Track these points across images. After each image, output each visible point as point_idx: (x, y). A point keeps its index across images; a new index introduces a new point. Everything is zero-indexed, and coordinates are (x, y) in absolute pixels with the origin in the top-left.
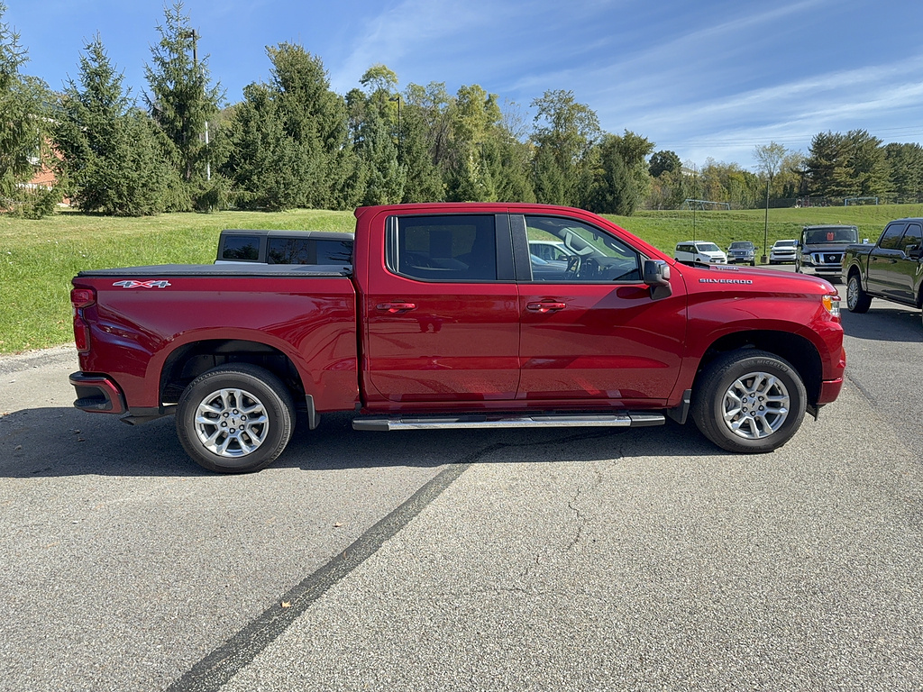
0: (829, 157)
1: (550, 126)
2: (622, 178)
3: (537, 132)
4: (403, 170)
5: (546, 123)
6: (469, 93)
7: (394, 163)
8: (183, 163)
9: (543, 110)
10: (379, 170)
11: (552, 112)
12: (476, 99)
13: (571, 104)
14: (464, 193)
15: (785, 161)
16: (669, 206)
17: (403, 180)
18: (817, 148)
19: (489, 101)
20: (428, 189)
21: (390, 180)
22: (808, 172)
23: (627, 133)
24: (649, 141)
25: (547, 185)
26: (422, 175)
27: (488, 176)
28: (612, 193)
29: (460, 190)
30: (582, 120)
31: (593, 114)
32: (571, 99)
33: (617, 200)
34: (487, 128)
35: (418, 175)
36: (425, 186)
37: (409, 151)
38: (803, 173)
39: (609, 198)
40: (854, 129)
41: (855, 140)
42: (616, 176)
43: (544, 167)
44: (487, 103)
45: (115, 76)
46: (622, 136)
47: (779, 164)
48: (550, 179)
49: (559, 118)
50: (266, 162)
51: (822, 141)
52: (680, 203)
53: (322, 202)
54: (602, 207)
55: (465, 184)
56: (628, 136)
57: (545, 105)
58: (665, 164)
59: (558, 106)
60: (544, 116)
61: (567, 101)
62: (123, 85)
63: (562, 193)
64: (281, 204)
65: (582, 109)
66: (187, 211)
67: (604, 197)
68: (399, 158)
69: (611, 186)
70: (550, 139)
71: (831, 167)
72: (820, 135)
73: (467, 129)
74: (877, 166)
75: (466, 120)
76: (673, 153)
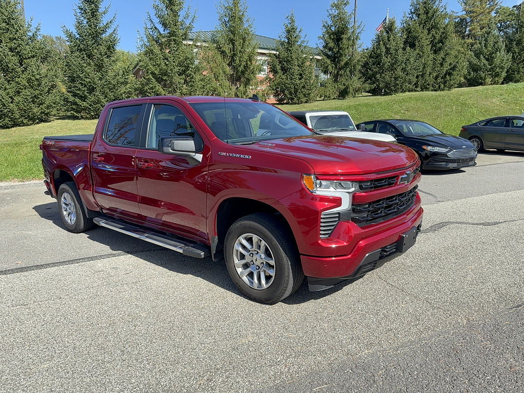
8: (336, 72)
10: (487, 60)
45: (298, 30)
50: (386, 65)
53: (428, 86)
62: (302, 35)
64: (392, 90)
66: (334, 99)
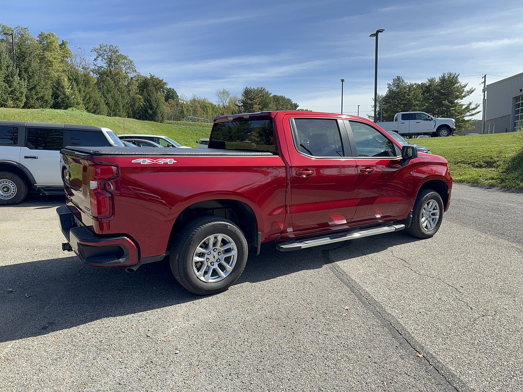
0: (251, 99)
1: (104, 65)
2: (156, 101)
3: (97, 68)
4: (24, 84)
5: (102, 64)
6: (46, 37)
7: (17, 78)
9: (100, 55)
10: (5, 82)
11: (106, 57)
12: (54, 42)
13: (118, 54)
14: (63, 101)
15: (230, 99)
16: (177, 119)
17: (25, 91)
18: (245, 94)
19: (63, 44)
20: (43, 97)
21: (15, 89)
22: (242, 106)
23: (151, 75)
24: (164, 81)
25: (112, 102)
26: (38, 87)
27: (77, 92)
28: (151, 109)
29: (59, 100)
30: (124, 64)
31: (131, 62)
32: (117, 51)
33: (155, 113)
34: (62, 61)
35: (34, 88)
36: (40, 96)
37: (26, 70)
38: (240, 106)
39: (150, 112)
40: (260, 87)
41: (261, 91)
42: (153, 100)
43: (108, 90)
44: (60, 45)
46: (149, 77)
47: (227, 101)
48: (113, 97)
49: (110, 62)
51: (247, 91)
52: (183, 118)
54: (146, 117)
55: (62, 96)
56: (152, 77)
57: (101, 52)
58: (170, 96)
59: (109, 54)
60: (100, 59)
61: (115, 52)
63: (121, 106)
65: (125, 58)
67: (147, 111)
68: (19, 75)
69: (151, 105)
70: (106, 73)
71: (252, 105)
72: (246, 88)
73: (48, 60)
74: (270, 106)
75: (47, 54)
76: (173, 90)
